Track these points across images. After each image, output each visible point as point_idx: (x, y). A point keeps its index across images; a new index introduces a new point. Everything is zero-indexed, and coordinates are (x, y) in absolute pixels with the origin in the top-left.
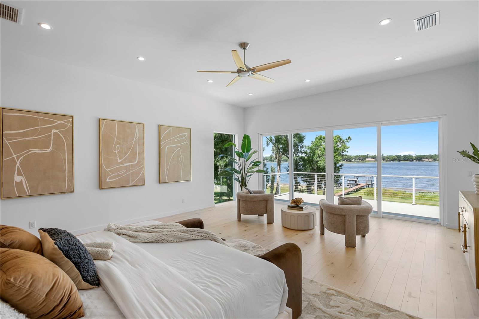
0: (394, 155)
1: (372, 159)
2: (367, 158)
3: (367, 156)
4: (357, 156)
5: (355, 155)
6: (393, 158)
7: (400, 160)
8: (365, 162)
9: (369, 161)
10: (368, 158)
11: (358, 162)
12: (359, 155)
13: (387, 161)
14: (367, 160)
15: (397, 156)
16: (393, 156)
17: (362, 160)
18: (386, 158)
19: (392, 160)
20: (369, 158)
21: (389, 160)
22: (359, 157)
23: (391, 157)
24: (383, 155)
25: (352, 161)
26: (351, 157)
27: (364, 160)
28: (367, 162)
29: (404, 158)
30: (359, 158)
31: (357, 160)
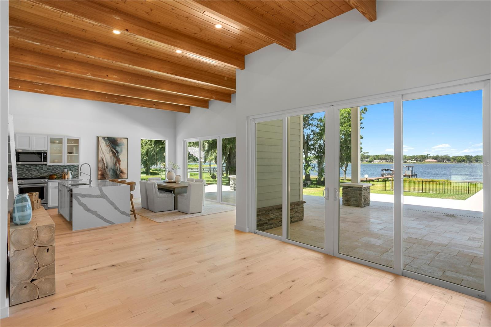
0: (463, 155)
1: (434, 160)
2: (426, 159)
3: (427, 156)
4: (414, 157)
5: (412, 156)
6: (462, 159)
7: (470, 162)
8: (424, 163)
9: (430, 162)
10: (428, 158)
11: (415, 163)
12: (416, 155)
13: (452, 162)
14: (426, 161)
15: (466, 156)
16: (461, 156)
17: (420, 161)
18: (451, 159)
19: (460, 162)
20: (430, 158)
21: (455, 161)
22: (416, 157)
23: (459, 157)
24: (448, 156)
25: (407, 161)
26: (405, 157)
27: (423, 161)
28: (426, 163)
29: (477, 159)
30: (417, 159)
31: (414, 161)
